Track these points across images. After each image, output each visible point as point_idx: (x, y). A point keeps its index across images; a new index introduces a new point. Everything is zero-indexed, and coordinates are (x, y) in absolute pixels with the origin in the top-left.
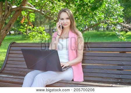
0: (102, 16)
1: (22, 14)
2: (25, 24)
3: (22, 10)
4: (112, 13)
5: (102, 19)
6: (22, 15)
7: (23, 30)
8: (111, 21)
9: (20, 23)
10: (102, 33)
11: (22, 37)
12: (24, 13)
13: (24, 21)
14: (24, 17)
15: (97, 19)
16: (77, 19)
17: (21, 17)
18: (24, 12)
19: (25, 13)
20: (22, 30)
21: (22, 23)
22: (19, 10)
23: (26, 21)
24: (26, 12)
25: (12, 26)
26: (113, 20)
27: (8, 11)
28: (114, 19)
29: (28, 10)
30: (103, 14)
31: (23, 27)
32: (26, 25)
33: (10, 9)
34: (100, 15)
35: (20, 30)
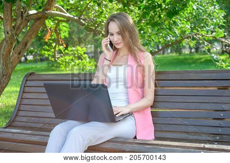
0: (187, 26)
1: (47, 25)
2: (51, 41)
3: (47, 18)
4: (205, 21)
5: (187, 33)
6: (46, 27)
7: (49, 53)
8: (203, 36)
9: (42, 40)
10: (187, 57)
11: (47, 66)
12: (49, 23)
13: (50, 37)
14: (49, 31)
15: (177, 32)
16: (142, 32)
17: (45, 31)
18: (50, 21)
19: (52, 24)
20: (46, 52)
21: (46, 40)
22: (41, 18)
23: (53, 38)
24: (53, 21)
25: (29, 45)
27: (22, 19)
28: (207, 32)
29: (57, 18)
30: (189, 23)
31: (49, 47)
32: (54, 45)
34: (183, 24)
35: (43, 52)
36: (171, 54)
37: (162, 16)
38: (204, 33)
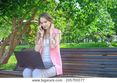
0: (96, 29)
1: (31, 27)
2: (33, 35)
3: (31, 24)
5: (96, 32)
6: (31, 28)
7: (31, 40)
8: (103, 33)
12: (32, 26)
13: (32, 33)
14: (32, 30)
15: (91, 31)
17: (30, 30)
18: (32, 25)
19: (33, 26)
20: (30, 40)
21: (30, 34)
22: (28, 24)
23: (34, 33)
24: (34, 25)
25: (22, 36)
26: (104, 32)
27: (20, 24)
29: (36, 24)
30: (96, 27)
31: (32, 37)
32: (34, 36)
33: (22, 23)
34: (93, 28)
35: (29, 39)
36: (92, 42)
37: (83, 24)
38: (103, 32)
